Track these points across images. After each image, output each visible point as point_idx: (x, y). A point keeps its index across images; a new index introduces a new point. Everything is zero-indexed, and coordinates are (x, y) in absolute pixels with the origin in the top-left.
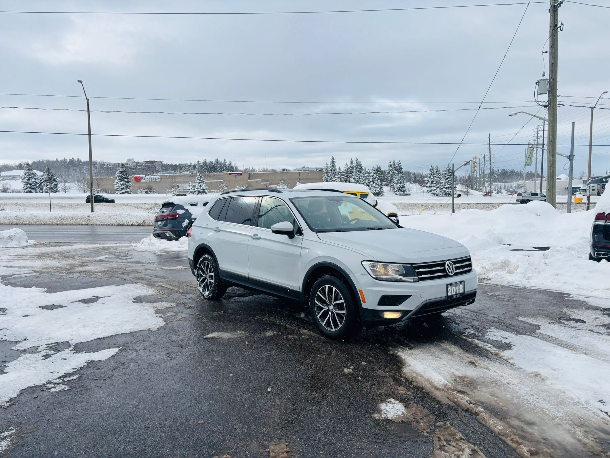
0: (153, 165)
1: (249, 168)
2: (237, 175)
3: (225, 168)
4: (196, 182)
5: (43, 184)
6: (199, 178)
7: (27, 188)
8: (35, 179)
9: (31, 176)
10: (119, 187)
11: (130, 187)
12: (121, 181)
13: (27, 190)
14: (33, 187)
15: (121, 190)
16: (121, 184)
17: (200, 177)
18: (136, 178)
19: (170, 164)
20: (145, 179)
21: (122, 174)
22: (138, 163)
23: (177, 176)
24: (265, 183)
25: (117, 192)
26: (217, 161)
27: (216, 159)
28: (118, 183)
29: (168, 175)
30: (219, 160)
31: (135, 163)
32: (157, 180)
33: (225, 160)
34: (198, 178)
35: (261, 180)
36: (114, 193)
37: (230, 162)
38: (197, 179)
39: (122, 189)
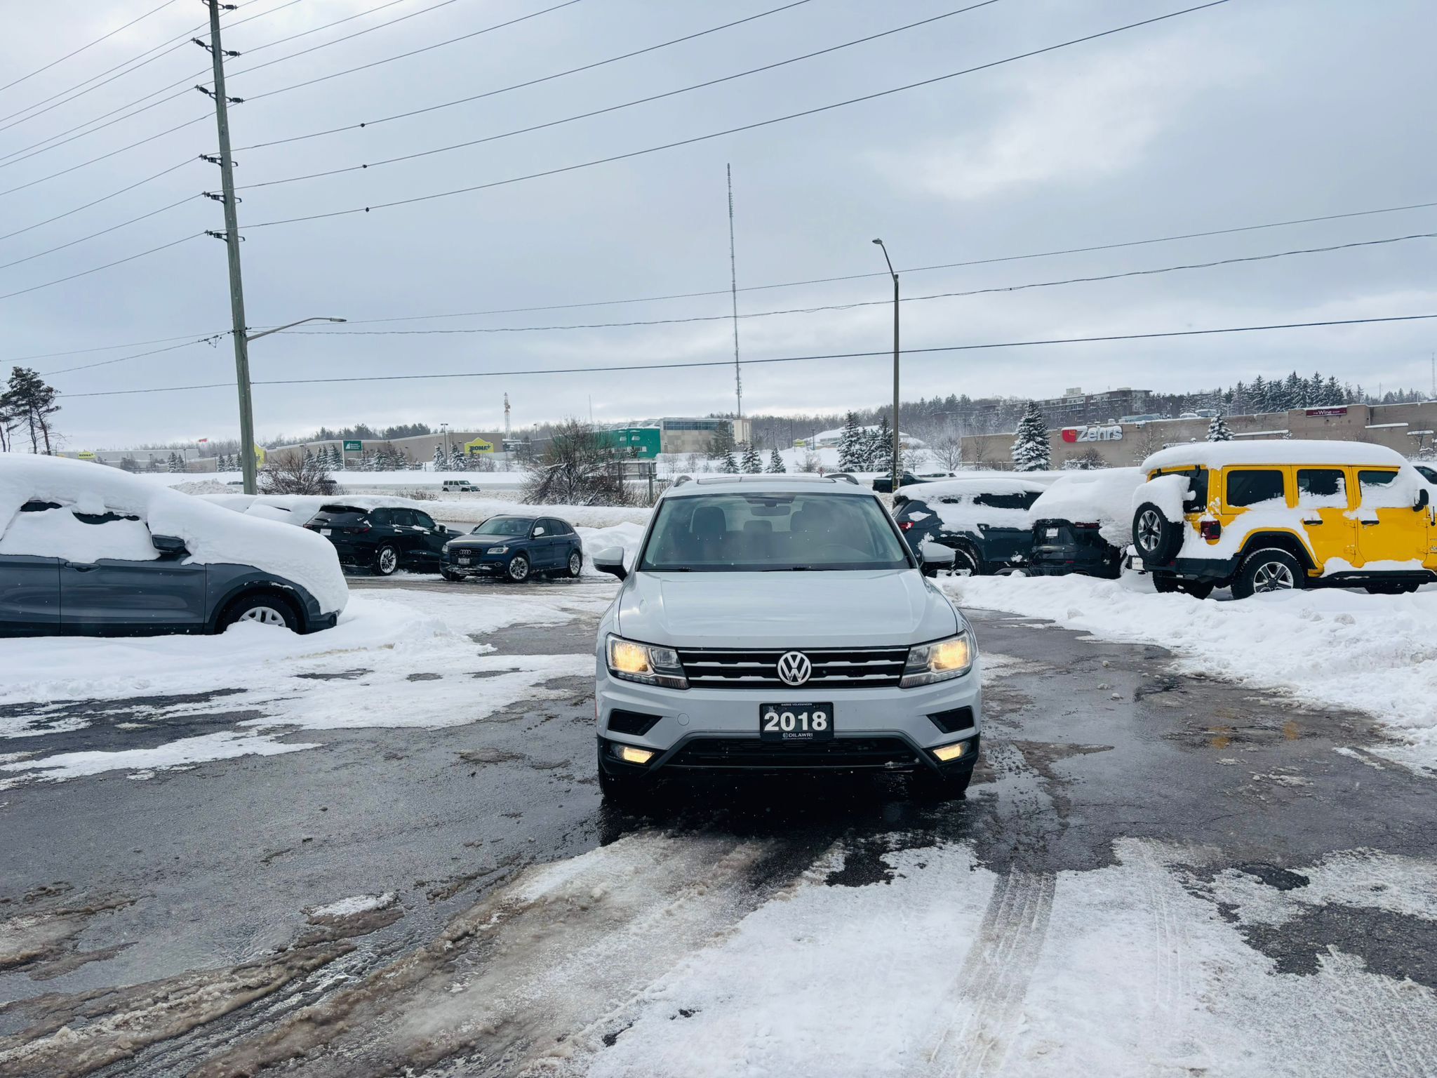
0: (1126, 401)
1: (1401, 392)
2: (1330, 413)
3: (1317, 396)
4: (1207, 437)
5: (874, 454)
6: (1217, 428)
7: (845, 463)
8: (861, 444)
9: (853, 439)
10: (1023, 456)
11: (1047, 454)
12: (1028, 442)
13: (845, 467)
14: (856, 460)
15: (1026, 461)
16: (1027, 449)
17: (1220, 425)
18: (1066, 434)
19: (1168, 395)
20: (1086, 435)
21: (1032, 426)
22: (1091, 397)
23: (1164, 425)
24: (1417, 432)
25: (1018, 467)
26: (1294, 379)
27: (1292, 373)
28: (1020, 446)
29: (1143, 422)
30: (1298, 377)
31: (1084, 399)
32: (1114, 438)
33: (1317, 376)
34: (1214, 427)
35: (1407, 424)
36: (1011, 469)
37: (1333, 379)
38: (1210, 430)
39: (1030, 460)
